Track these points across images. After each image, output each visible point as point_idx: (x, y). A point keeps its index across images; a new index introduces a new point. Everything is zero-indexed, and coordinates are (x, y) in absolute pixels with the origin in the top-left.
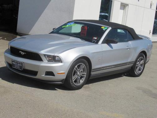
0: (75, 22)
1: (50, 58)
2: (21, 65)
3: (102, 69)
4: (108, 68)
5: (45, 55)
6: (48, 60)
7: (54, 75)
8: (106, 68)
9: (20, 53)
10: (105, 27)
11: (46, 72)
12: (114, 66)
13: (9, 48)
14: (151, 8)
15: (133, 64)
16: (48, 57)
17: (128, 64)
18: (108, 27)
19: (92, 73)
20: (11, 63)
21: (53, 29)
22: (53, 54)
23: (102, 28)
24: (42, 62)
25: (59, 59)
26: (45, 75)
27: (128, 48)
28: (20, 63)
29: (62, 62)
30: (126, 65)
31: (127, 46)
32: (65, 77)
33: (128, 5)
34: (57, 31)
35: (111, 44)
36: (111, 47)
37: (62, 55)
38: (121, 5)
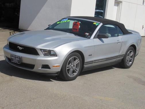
0: (68, 19)
1: (46, 53)
2: (19, 59)
3: (95, 62)
4: (99, 61)
5: (41, 50)
6: (44, 54)
7: (49, 68)
8: (98, 61)
9: (18, 48)
10: (97, 23)
11: (42, 65)
12: (105, 60)
13: (8, 44)
14: (143, 4)
15: (123, 57)
16: (44, 51)
17: (119, 57)
18: (99, 23)
19: (85, 66)
20: (10, 57)
21: (49, 25)
22: (48, 49)
23: (94, 23)
24: (38, 56)
25: (54, 53)
26: (41, 68)
27: (118, 42)
28: (18, 58)
29: (57, 56)
30: (117, 58)
31: (118, 41)
32: (59, 70)
33: (122, 2)
34: (52, 27)
35: (102, 39)
36: (103, 42)
37: (57, 50)
38: (115, 2)
